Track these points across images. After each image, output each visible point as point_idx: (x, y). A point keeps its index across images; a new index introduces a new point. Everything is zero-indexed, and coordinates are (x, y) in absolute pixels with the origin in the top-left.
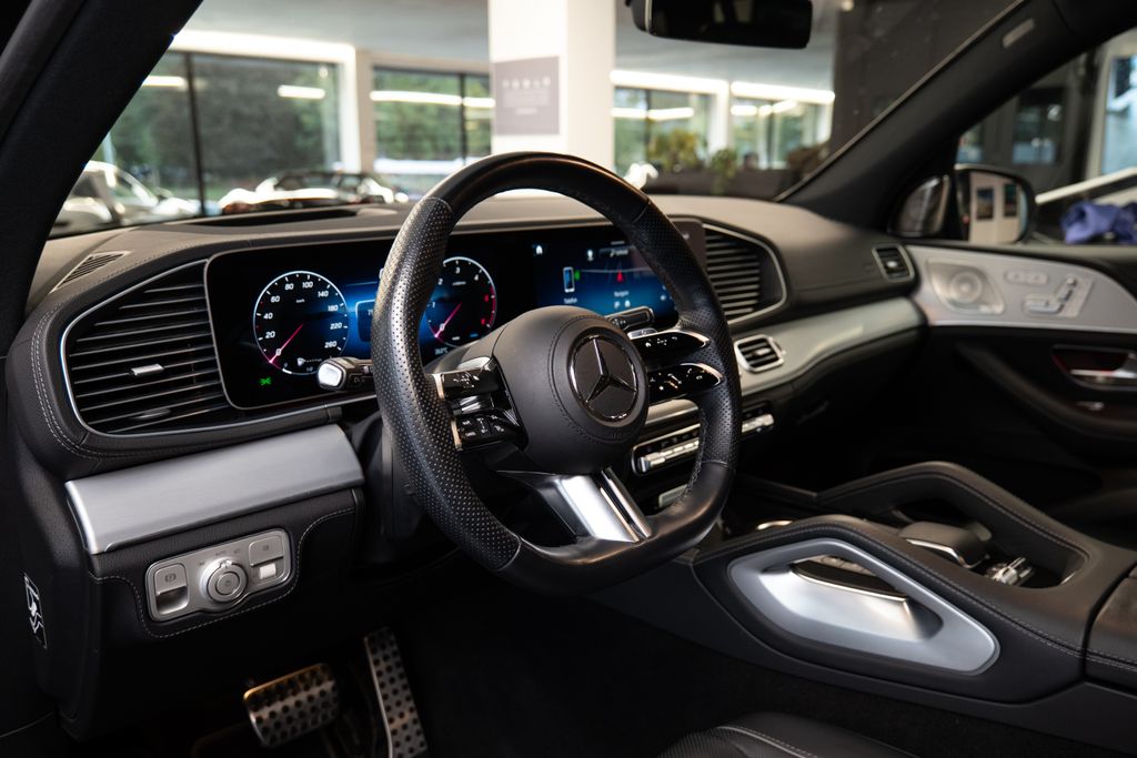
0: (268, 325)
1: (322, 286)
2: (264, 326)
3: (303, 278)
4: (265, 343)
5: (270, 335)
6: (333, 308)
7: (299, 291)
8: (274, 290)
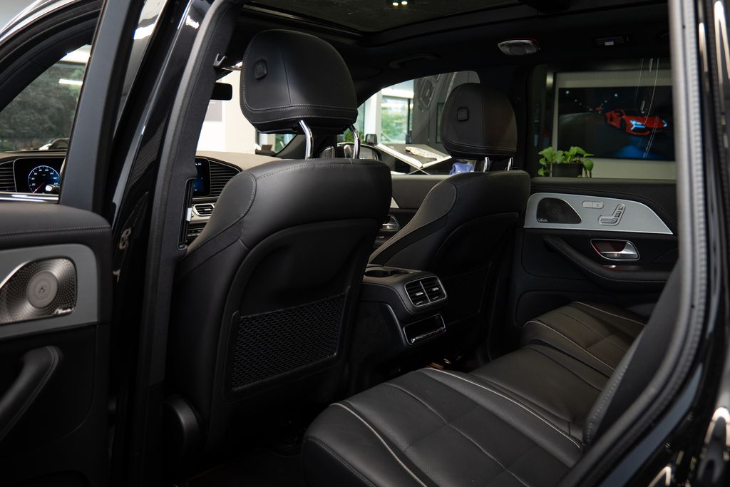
0: (33, 182)
1: (52, 171)
2: (32, 182)
3: (45, 168)
4: (32, 187)
5: (34, 184)
6: (55, 178)
7: (43, 172)
8: (35, 171)
